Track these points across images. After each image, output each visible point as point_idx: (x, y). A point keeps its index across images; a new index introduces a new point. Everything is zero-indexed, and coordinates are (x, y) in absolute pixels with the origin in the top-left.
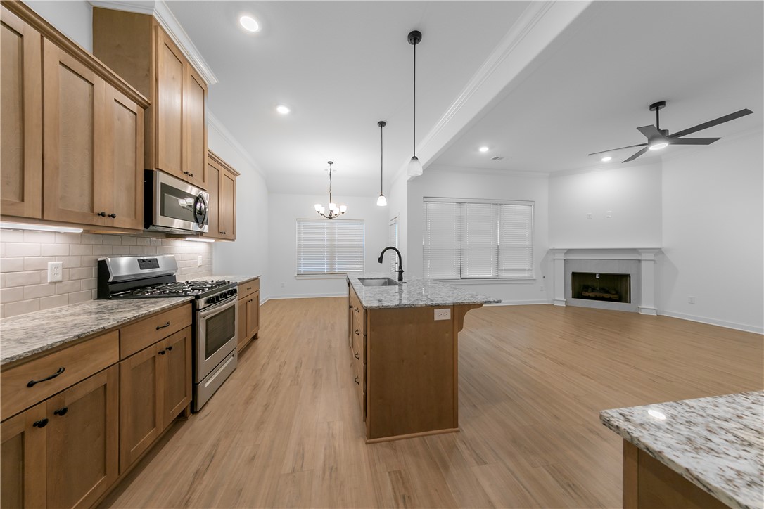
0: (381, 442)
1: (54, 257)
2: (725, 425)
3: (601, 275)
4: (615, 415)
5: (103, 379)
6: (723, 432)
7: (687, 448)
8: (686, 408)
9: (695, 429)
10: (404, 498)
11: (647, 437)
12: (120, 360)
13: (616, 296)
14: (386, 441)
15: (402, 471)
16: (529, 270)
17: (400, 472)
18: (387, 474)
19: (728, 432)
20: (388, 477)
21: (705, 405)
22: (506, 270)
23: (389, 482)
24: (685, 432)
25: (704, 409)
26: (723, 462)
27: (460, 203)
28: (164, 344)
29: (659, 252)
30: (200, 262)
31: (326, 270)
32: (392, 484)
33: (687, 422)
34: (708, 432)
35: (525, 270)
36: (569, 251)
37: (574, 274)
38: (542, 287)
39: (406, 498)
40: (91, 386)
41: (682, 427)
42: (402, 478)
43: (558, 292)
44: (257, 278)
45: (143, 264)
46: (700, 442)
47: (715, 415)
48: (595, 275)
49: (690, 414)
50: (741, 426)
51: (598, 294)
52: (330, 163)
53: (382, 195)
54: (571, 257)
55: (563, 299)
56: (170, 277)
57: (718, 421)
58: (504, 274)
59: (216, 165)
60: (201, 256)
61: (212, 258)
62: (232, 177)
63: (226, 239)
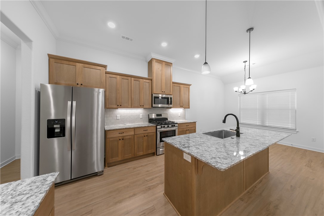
0: (167, 199)
1: (141, 113)
2: (27, 196)
4: (55, 174)
5: (131, 137)
6: (28, 192)
7: (35, 181)
8: (42, 191)
9: (35, 187)
10: (144, 214)
11: (44, 176)
12: (134, 135)
14: (168, 200)
15: (155, 210)
17: (155, 209)
18: (152, 205)
19: (26, 194)
20: (151, 206)
21: (37, 199)
23: (150, 206)
24: (37, 184)
25: (37, 196)
26: (26, 184)
28: (146, 134)
30: (179, 115)
31: (258, 123)
32: (149, 208)
33: (38, 187)
34: (32, 188)
39: (145, 214)
40: (128, 137)
41: (39, 184)
42: (152, 211)
44: (195, 122)
45: (157, 115)
46: (32, 184)
47: (32, 197)
49: (39, 190)
50: (22, 200)
52: (246, 61)
53: (249, 78)
56: (167, 119)
57: (30, 195)
59: (178, 85)
60: (180, 113)
61: (185, 114)
62: (188, 86)
63: (184, 108)
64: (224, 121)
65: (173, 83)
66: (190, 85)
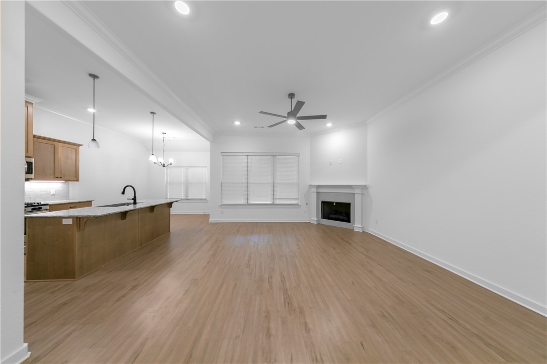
3: (336, 203)
13: (345, 218)
16: (296, 199)
22: (279, 199)
27: (247, 156)
29: (365, 187)
31: (183, 198)
35: (294, 199)
36: (319, 187)
37: (323, 203)
38: (305, 211)
43: (313, 215)
44: (91, 201)
48: (333, 203)
51: (337, 216)
52: (164, 133)
54: (321, 190)
55: (315, 219)
58: (278, 202)
59: (51, 142)
60: (54, 190)
61: (69, 191)
62: (75, 147)
63: (66, 181)
64: (123, 193)
65: (35, 137)
66: (79, 145)
